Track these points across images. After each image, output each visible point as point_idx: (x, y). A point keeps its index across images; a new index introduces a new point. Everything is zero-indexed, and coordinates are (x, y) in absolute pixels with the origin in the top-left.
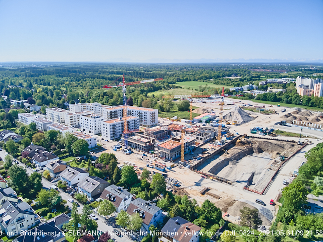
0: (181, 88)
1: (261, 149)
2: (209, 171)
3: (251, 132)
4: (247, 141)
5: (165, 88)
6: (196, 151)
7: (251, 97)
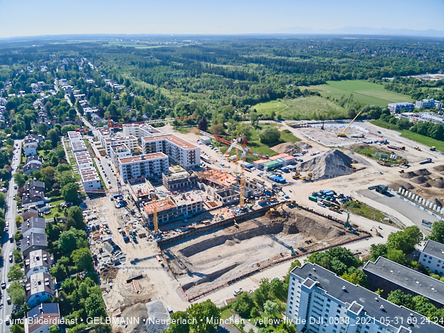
0: (319, 95)
1: (296, 228)
2: (181, 251)
3: (310, 199)
4: (284, 212)
5: (290, 95)
6: (199, 216)
7: (404, 126)
